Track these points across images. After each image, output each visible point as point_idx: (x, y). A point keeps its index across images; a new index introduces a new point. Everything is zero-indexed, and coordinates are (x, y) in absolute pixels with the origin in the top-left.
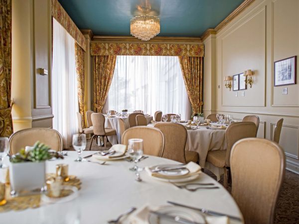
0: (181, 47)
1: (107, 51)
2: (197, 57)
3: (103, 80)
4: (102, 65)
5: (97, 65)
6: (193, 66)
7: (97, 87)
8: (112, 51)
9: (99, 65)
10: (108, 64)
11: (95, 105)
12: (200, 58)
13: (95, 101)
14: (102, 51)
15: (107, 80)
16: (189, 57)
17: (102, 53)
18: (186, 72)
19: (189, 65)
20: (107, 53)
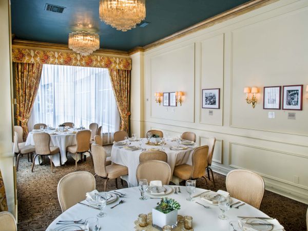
0: (111, 59)
1: (32, 58)
2: (125, 71)
3: (27, 91)
4: (26, 73)
5: (20, 74)
6: (121, 78)
7: (21, 98)
8: (38, 59)
9: (22, 73)
10: (34, 73)
11: (19, 117)
12: (128, 71)
13: (18, 113)
14: (27, 58)
16: (118, 70)
17: (26, 60)
18: (116, 83)
19: (118, 77)
20: (32, 60)
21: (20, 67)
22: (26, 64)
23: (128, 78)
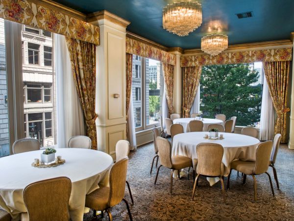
0: (264, 52)
2: (283, 62)
3: (190, 88)
4: (190, 74)
5: (186, 75)
6: (278, 71)
7: (186, 93)
8: (197, 63)
9: (187, 74)
10: (195, 74)
11: (184, 108)
12: (287, 62)
13: (184, 105)
14: (190, 63)
15: (194, 87)
16: (274, 62)
17: (189, 64)
18: (270, 77)
19: (273, 70)
20: (193, 64)
21: (186, 70)
22: (190, 67)
23: (287, 70)
